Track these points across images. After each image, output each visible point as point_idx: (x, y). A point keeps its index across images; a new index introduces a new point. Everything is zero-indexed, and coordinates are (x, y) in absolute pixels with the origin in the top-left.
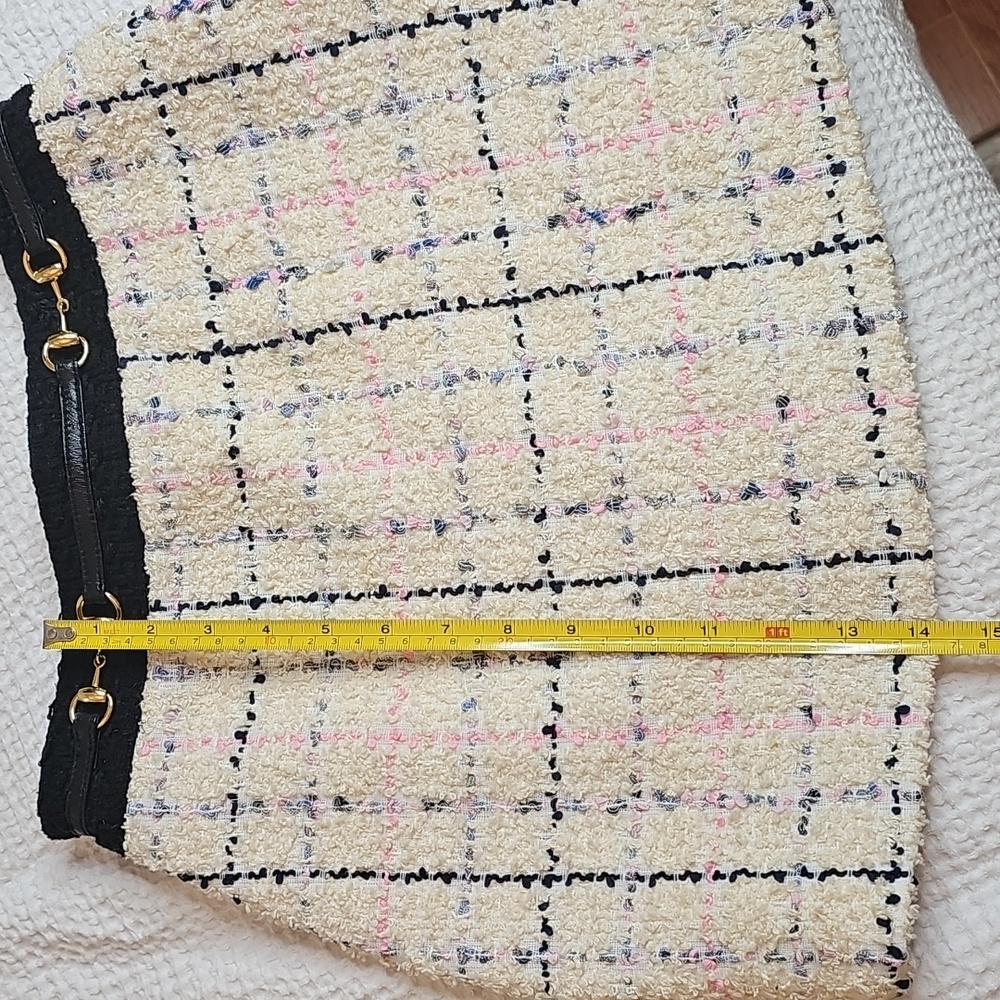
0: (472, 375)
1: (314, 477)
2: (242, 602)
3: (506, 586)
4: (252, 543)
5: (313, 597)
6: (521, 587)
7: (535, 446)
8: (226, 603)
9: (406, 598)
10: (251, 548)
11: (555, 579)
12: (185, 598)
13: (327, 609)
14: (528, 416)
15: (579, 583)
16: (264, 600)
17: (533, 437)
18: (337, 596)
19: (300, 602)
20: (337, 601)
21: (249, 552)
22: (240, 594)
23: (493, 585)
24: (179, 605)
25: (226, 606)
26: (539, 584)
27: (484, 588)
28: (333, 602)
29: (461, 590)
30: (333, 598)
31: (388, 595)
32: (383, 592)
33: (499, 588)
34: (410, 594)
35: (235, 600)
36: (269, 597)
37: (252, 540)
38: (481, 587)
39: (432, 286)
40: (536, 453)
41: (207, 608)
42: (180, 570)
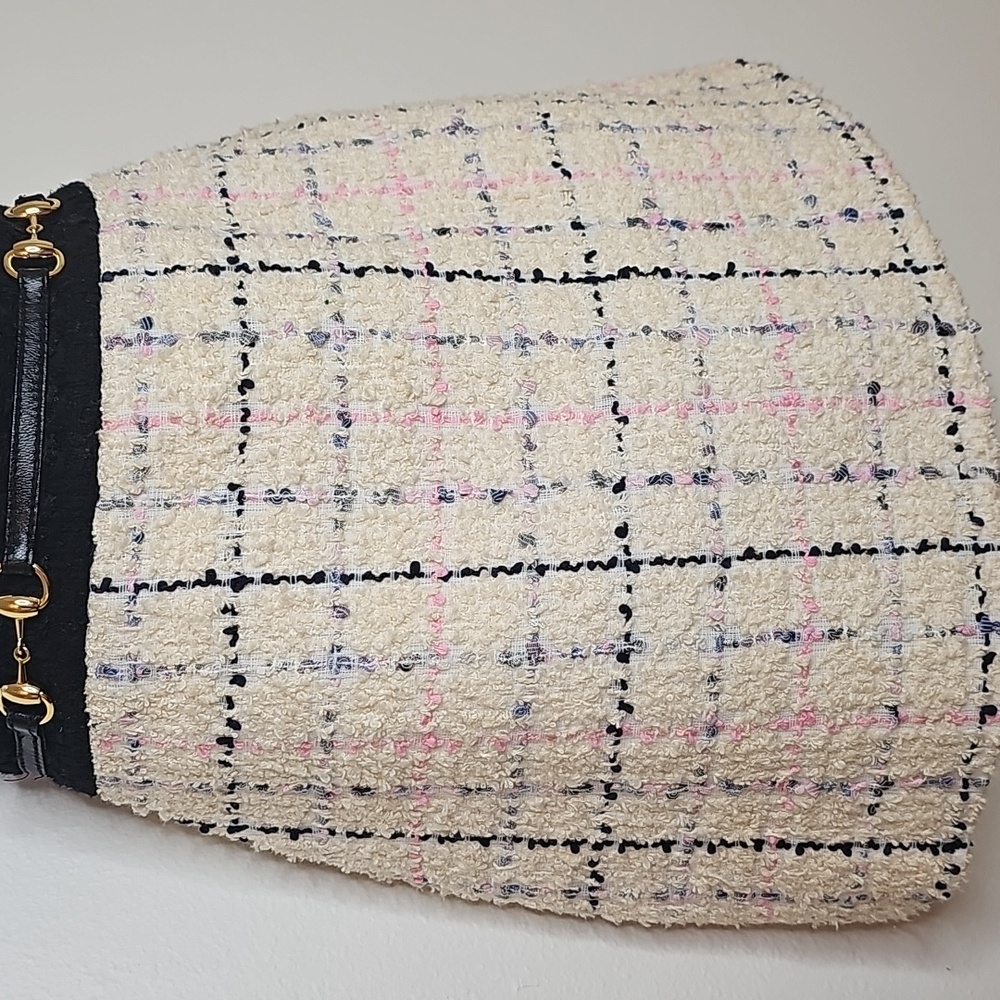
0: (550, 339)
1: (348, 426)
2: (219, 583)
3: (573, 564)
4: (241, 507)
5: (319, 578)
6: (592, 565)
7: (617, 414)
8: (198, 583)
9: (445, 579)
10: (239, 512)
11: (631, 557)
12: (143, 576)
13: (338, 592)
14: (611, 383)
15: (659, 561)
16: (251, 580)
17: (616, 405)
18: (352, 577)
19: (301, 583)
20: (351, 582)
21: (236, 518)
22: (217, 571)
23: (558, 563)
24: (135, 585)
25: (198, 587)
26: (613, 563)
27: (547, 567)
28: (347, 583)
29: (517, 568)
30: (346, 579)
31: (422, 575)
32: (415, 571)
33: (565, 566)
34: (450, 574)
35: (211, 578)
36: (258, 577)
37: (241, 503)
38: (542, 565)
39: (504, 257)
40: (619, 420)
41: (172, 589)
42: (139, 539)
